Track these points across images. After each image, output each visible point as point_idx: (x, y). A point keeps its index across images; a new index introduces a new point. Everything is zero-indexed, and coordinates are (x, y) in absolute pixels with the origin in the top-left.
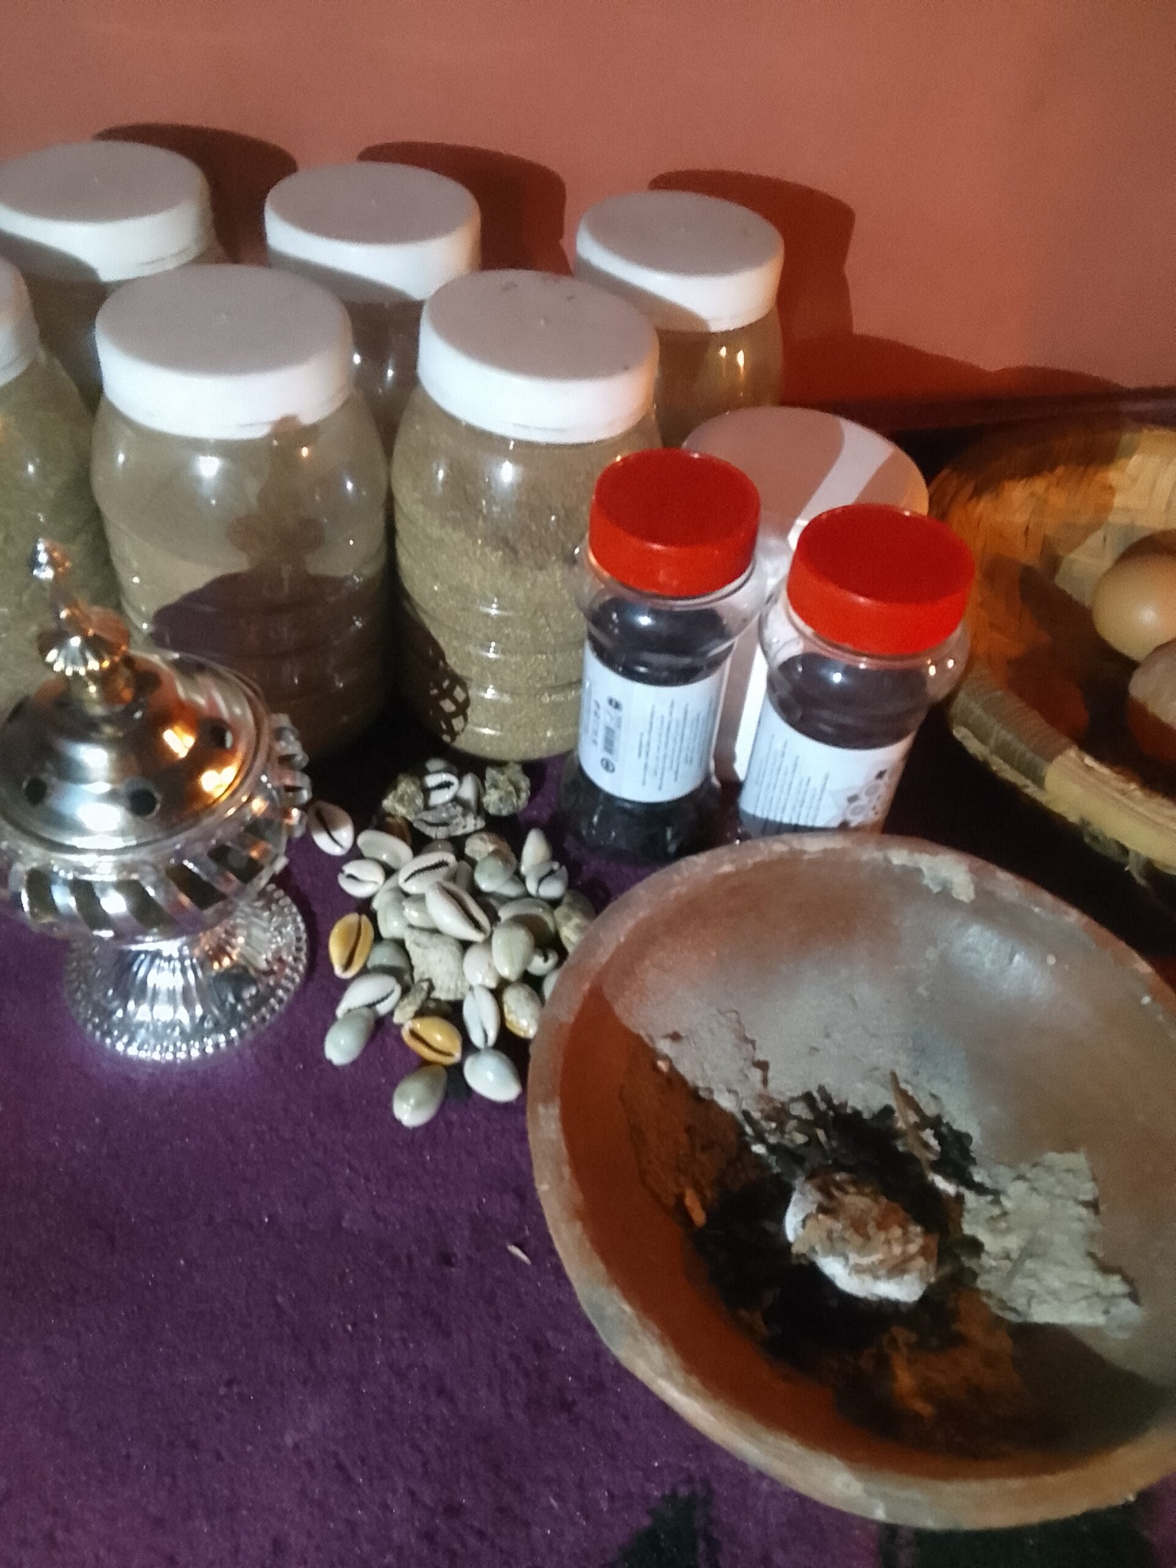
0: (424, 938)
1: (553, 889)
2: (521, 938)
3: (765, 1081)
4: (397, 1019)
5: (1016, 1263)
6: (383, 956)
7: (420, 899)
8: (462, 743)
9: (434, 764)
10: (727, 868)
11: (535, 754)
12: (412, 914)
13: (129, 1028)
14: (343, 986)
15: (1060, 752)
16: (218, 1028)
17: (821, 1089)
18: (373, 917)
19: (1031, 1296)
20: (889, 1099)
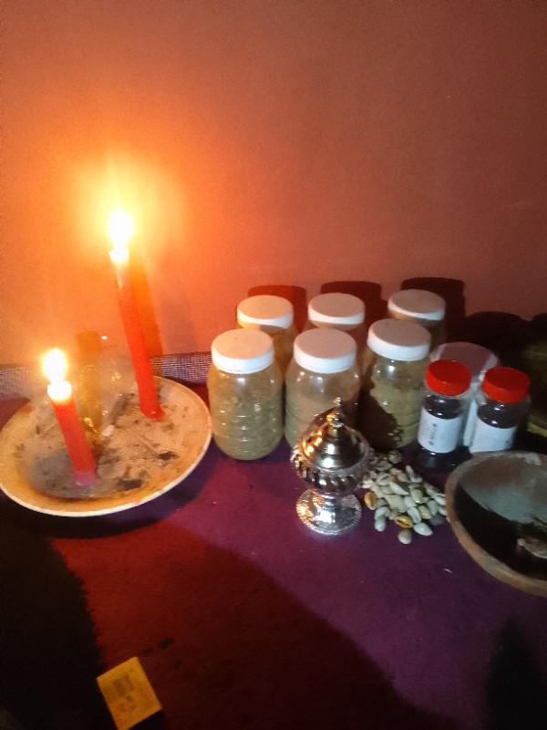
0: (390, 496)
2: (419, 492)
4: (392, 518)
7: (387, 486)
12: (384, 491)
14: (374, 511)
18: (374, 493)
20: (532, 520)
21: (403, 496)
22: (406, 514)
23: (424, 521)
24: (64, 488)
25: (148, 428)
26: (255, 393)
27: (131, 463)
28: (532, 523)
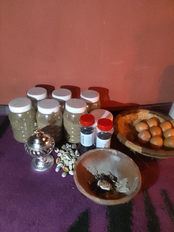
0: (65, 160)
1: (78, 155)
2: (75, 160)
3: (97, 172)
4: (62, 168)
5: (120, 188)
6: (61, 162)
7: (65, 156)
8: (70, 141)
9: (67, 144)
10: (93, 151)
11: (77, 143)
12: (64, 158)
13: (37, 168)
14: (57, 165)
15: (127, 141)
16: (45, 168)
17: (103, 173)
18: (60, 158)
19: (121, 190)
20: (109, 174)
21: (69, 160)
22: (68, 167)
23: (73, 170)
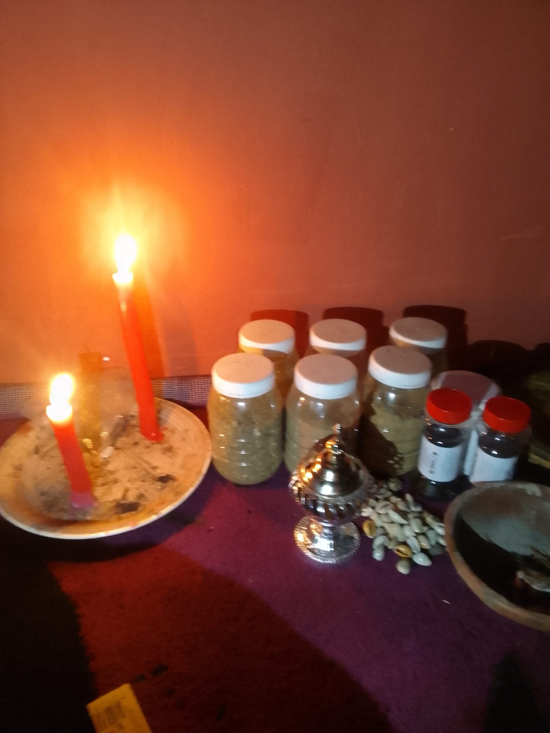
0: (389, 525)
2: (419, 521)
4: (390, 547)
7: (386, 514)
12: (385, 519)
18: (373, 521)
21: (402, 525)
22: (405, 544)
23: (423, 551)
24: (62, 510)
25: (148, 450)
26: (256, 418)
27: (129, 485)
28: (532, 556)
